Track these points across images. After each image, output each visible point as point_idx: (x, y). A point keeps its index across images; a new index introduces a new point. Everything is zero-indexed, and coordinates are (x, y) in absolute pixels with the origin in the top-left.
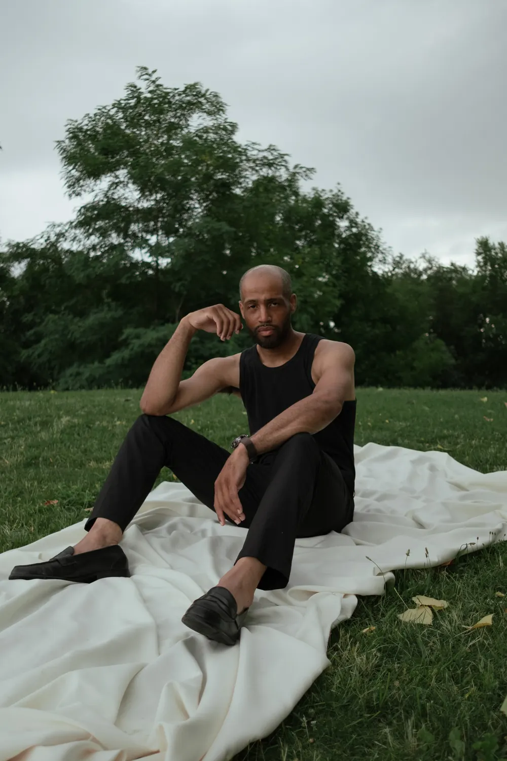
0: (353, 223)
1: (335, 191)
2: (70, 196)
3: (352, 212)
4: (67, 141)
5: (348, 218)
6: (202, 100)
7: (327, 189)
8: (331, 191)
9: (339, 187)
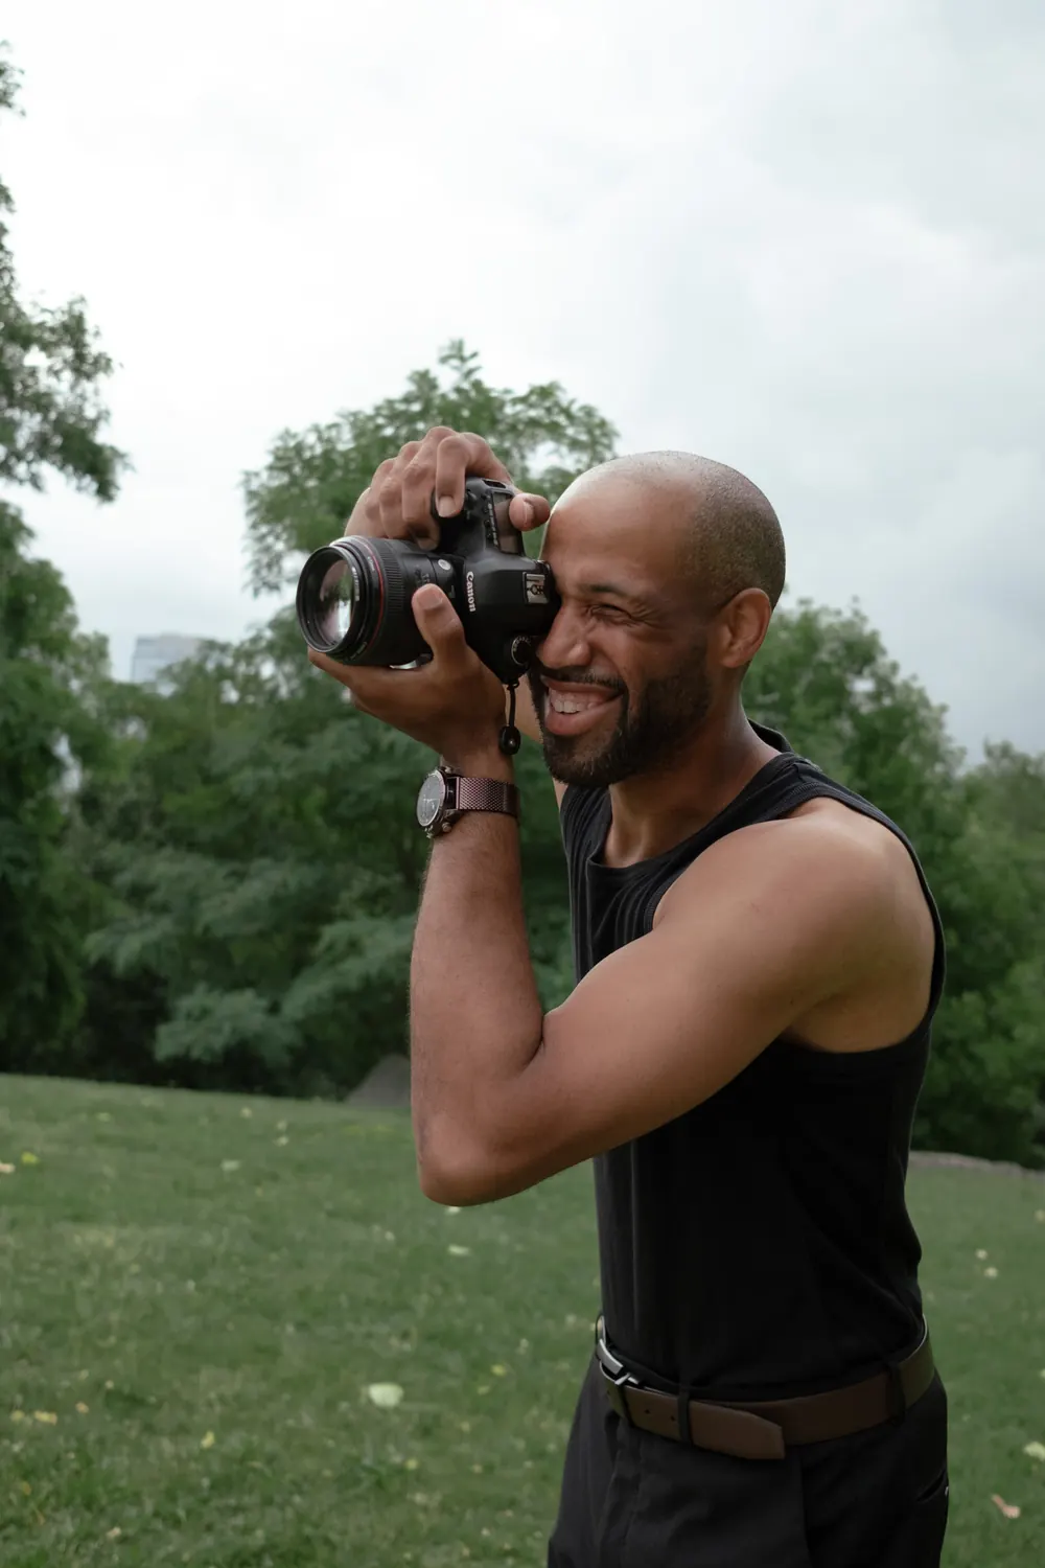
0: (884, 686)
1: (847, 614)
2: (256, 592)
3: (883, 662)
4: (265, 475)
5: (874, 675)
6: (562, 420)
7: (833, 606)
8: (838, 613)
9: (856, 606)
